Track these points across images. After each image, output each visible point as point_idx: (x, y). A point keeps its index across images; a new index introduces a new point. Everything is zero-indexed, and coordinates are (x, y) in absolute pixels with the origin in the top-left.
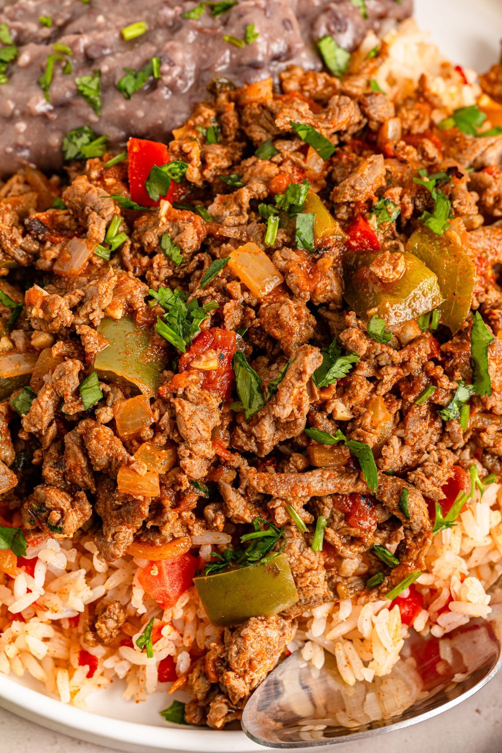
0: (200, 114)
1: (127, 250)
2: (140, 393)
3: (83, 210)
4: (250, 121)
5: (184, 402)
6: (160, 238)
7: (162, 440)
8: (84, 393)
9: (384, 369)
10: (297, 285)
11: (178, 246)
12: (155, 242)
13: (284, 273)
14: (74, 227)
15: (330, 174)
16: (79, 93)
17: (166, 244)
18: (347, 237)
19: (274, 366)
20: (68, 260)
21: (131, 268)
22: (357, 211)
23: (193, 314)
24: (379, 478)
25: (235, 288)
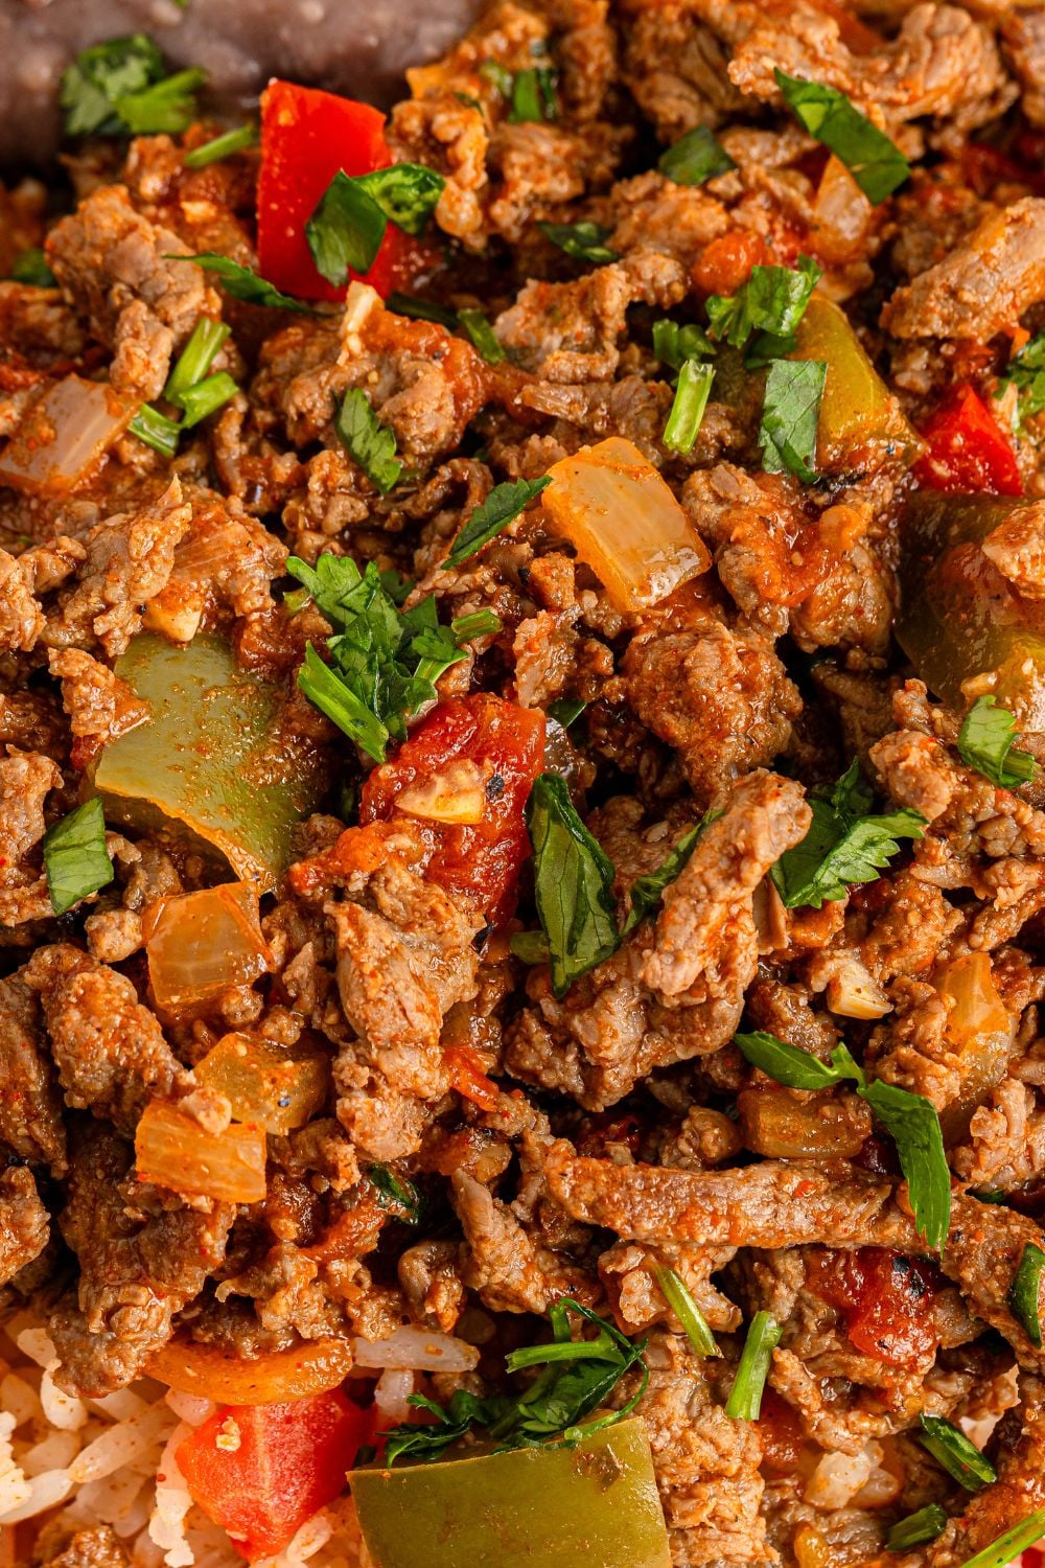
0: (499, 26)
1: (231, 430)
2: (230, 876)
3: (106, 293)
4: (652, 61)
5: (366, 917)
6: (337, 402)
7: (287, 1028)
8: (55, 862)
9: (999, 867)
10: (752, 584)
11: (392, 429)
12: (320, 413)
13: (714, 541)
14: (75, 344)
15: (888, 246)
17: (356, 419)
18: (922, 448)
19: (659, 831)
20: (46, 443)
21: (240, 485)
22: (961, 369)
23: (417, 645)
24: (955, 1206)
25: (556, 575)
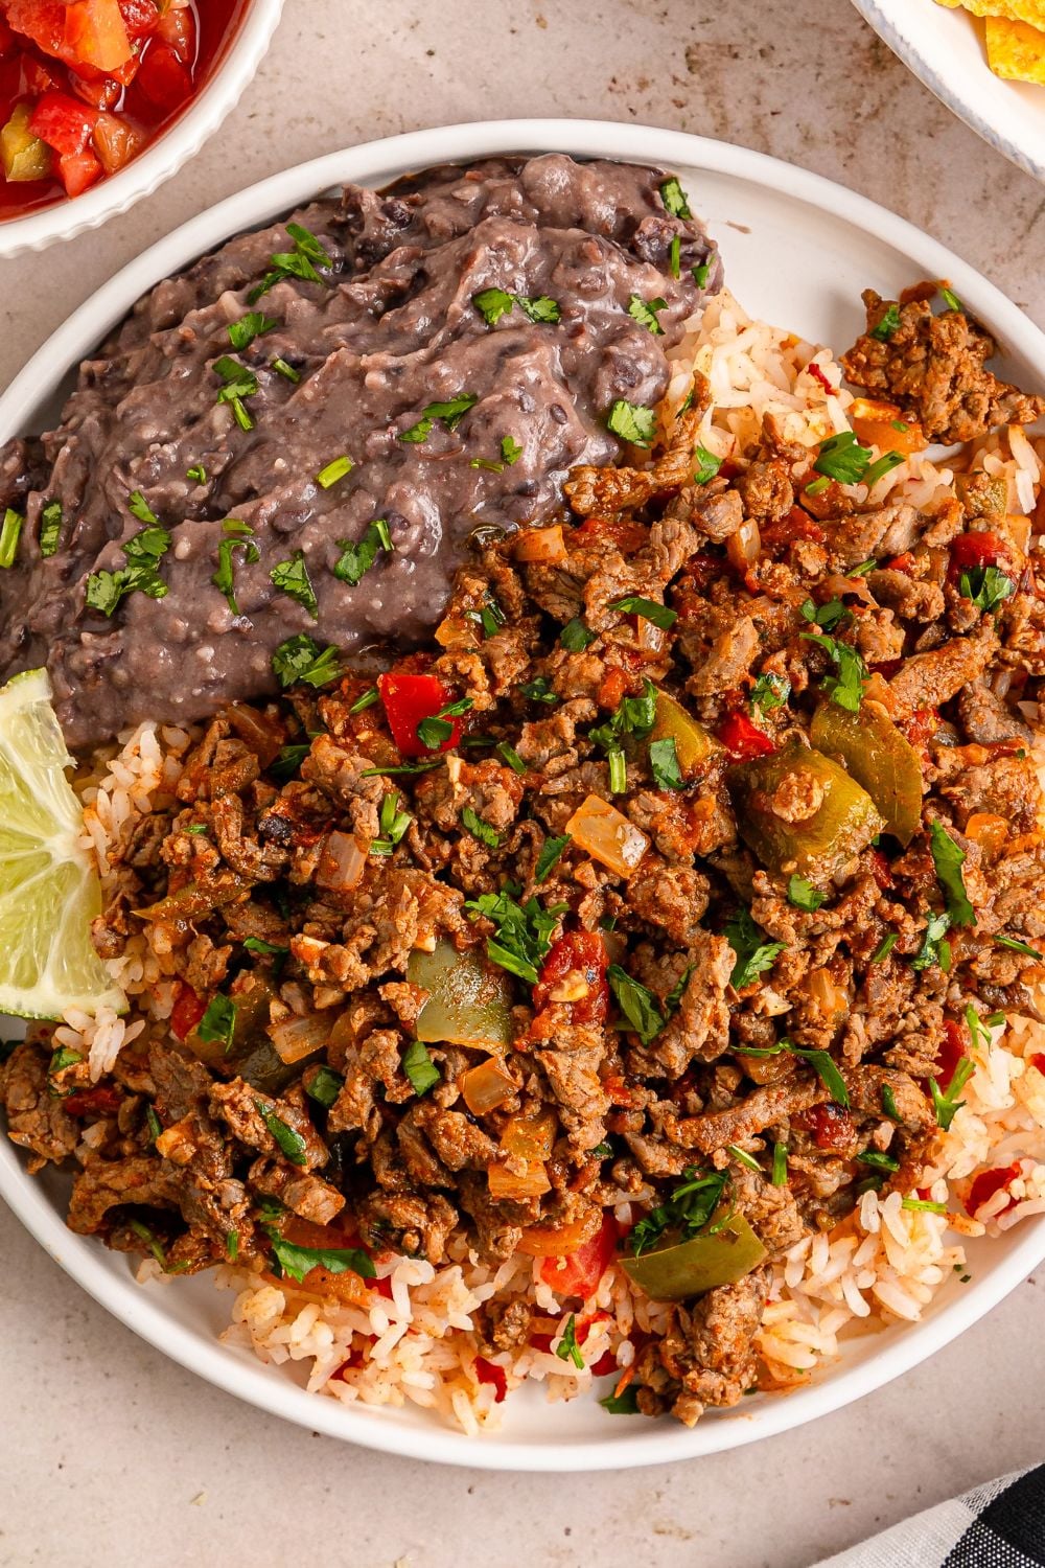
0: (466, 592)
1: (416, 837)
2: (490, 1056)
3: (338, 792)
4: (541, 589)
5: (555, 1056)
6: (460, 814)
7: (535, 1108)
8: (411, 1072)
9: (822, 939)
10: (675, 850)
11: (492, 824)
12: (453, 820)
13: (650, 833)
14: (328, 810)
15: (677, 645)
16: (279, 590)
17: (471, 821)
18: (726, 749)
19: (666, 960)
20: (336, 869)
21: (429, 862)
22: (730, 705)
23: (536, 924)
24: (845, 1079)
25: (586, 873)
